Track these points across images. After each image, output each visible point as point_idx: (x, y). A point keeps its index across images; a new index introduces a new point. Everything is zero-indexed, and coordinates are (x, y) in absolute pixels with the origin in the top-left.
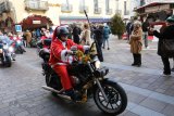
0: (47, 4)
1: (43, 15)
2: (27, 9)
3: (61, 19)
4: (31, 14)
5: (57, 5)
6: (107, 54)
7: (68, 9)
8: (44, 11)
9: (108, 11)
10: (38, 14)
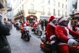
0: (36, 11)
1: (34, 15)
2: (29, 13)
4: (30, 15)
5: (40, 12)
7: (44, 13)
8: (35, 14)
9: (59, 15)
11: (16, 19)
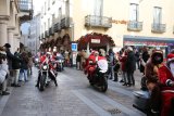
0: (111, 20)
1: (103, 33)
2: (87, 26)
3: (126, 39)
4: (90, 32)
5: (123, 22)
8: (106, 29)
11: (44, 47)
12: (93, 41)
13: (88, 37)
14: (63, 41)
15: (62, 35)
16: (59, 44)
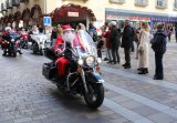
6: (170, 69)
10: (76, 3)
12: (71, 14)
13: (64, 10)
14: (32, 14)
15: (30, 6)
16: (27, 17)
